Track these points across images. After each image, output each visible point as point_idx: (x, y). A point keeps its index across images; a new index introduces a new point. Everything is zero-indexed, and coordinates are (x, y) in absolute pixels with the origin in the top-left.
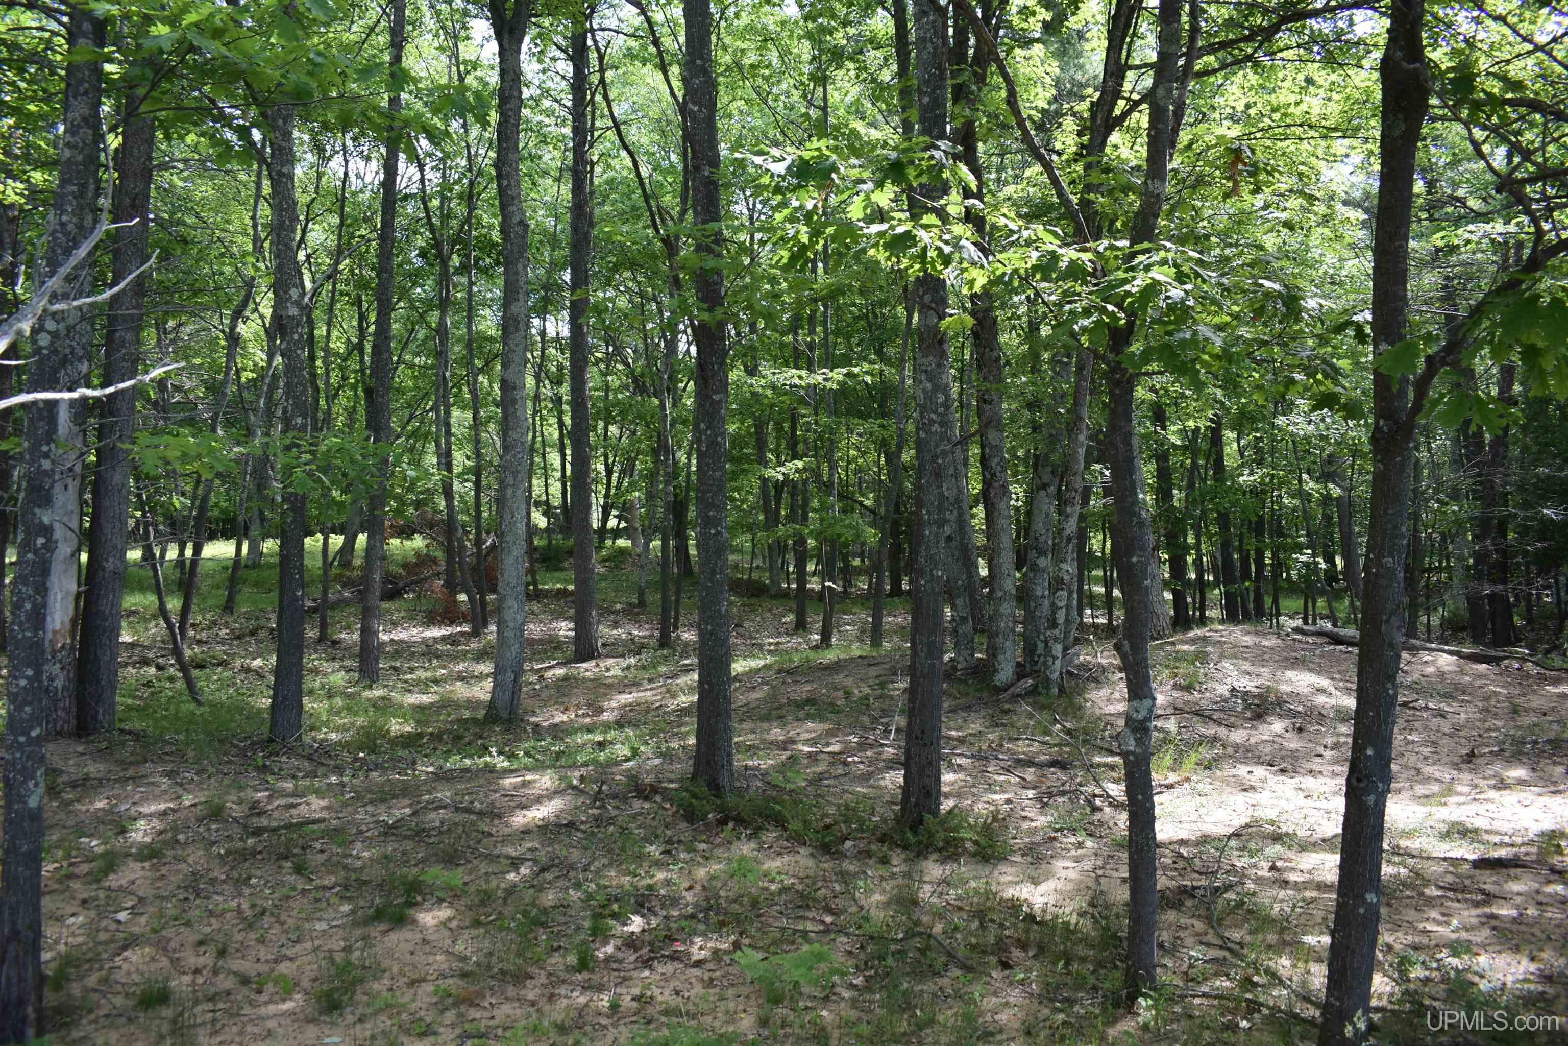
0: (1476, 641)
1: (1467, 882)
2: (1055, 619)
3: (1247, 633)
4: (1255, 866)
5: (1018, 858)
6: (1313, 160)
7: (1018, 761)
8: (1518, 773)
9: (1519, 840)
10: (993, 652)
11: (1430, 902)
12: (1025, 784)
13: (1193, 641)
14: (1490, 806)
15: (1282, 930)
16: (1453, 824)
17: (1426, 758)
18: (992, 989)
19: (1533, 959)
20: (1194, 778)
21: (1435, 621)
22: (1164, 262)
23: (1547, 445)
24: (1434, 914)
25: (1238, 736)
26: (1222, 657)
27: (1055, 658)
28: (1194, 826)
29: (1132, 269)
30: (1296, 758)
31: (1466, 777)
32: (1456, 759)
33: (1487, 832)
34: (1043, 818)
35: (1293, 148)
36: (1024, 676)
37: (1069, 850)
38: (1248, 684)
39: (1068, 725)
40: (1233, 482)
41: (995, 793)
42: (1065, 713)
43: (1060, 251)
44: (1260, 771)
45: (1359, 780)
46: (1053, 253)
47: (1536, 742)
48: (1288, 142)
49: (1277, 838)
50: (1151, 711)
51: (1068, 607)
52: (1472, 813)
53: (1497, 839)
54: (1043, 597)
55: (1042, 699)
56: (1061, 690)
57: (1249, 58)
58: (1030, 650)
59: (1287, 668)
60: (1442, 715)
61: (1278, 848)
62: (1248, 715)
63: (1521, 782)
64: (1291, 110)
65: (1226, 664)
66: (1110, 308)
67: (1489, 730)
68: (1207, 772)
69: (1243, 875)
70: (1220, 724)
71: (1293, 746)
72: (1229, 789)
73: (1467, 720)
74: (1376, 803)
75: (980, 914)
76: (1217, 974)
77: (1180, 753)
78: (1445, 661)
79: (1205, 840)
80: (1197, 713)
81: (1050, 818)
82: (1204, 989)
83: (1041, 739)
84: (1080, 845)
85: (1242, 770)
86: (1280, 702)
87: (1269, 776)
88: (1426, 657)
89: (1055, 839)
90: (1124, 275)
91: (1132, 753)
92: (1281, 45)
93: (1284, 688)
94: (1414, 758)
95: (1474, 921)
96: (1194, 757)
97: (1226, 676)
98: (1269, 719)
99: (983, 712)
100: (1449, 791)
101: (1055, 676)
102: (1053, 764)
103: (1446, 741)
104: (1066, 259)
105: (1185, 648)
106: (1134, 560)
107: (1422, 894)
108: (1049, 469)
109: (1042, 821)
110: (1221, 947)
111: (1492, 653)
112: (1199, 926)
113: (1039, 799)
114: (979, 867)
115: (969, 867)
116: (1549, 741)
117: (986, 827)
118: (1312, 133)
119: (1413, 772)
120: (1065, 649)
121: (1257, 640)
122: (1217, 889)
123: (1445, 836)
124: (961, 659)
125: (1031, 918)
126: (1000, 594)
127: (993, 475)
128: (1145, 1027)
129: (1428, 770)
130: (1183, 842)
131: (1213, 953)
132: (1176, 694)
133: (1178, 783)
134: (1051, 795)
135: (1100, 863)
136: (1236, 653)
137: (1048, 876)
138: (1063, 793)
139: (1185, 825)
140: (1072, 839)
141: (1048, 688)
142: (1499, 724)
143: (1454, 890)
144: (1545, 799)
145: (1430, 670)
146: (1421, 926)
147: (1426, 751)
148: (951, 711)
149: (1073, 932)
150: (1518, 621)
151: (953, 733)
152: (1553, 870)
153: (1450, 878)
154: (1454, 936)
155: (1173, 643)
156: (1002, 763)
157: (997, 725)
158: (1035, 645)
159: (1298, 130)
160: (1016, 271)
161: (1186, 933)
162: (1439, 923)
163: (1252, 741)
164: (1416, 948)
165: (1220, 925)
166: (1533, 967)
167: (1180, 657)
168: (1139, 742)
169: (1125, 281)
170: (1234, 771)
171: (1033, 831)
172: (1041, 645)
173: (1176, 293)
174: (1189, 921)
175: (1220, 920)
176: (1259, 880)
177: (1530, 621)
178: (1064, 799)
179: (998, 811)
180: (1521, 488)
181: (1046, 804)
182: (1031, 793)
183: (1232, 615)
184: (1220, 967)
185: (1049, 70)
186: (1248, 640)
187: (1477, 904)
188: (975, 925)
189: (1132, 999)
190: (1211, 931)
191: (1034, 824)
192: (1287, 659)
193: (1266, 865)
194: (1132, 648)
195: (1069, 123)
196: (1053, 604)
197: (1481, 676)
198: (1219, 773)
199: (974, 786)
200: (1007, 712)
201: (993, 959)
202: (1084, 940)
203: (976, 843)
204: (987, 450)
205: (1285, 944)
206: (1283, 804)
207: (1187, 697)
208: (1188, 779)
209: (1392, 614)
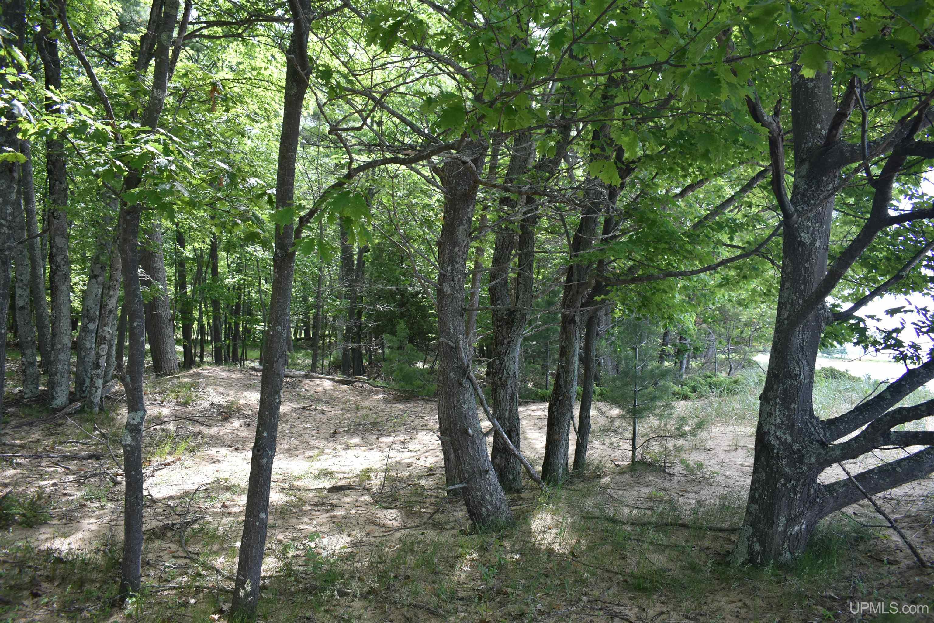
0: (344, 373)
1: (324, 500)
2: (98, 363)
3: (224, 371)
4: (213, 507)
5: (56, 522)
6: (273, 103)
7: (66, 457)
8: (356, 440)
9: (351, 475)
10: (52, 385)
11: (305, 513)
12: (68, 472)
13: (191, 376)
14: (339, 459)
15: (223, 541)
16: (322, 470)
17: (313, 436)
18: (23, 613)
19: (349, 536)
20: (183, 458)
21: (326, 362)
22: (158, 141)
23: (381, 273)
24: (306, 520)
25: (213, 431)
26: (207, 385)
27: (97, 388)
28: (179, 487)
29: (136, 141)
30: (244, 442)
31: (331, 444)
32: (327, 436)
33: (338, 473)
34: (78, 493)
35: (263, 93)
36: (75, 401)
37: (94, 512)
38: (221, 400)
39: (103, 431)
40: (222, 281)
41: (45, 480)
42: (102, 424)
43: (90, 122)
44: (223, 451)
45: (258, 451)
46: (84, 122)
47: (365, 424)
48: (260, 89)
49: (228, 489)
50: (142, 418)
51: (109, 355)
52: (331, 464)
53: (341, 476)
54: (91, 348)
55: (86, 416)
56: (101, 409)
57: (240, 35)
58: (80, 383)
59: (244, 390)
60: (323, 412)
61: (228, 494)
62: (220, 418)
63: (357, 445)
64: (262, 71)
65: (209, 389)
66: (118, 163)
67: (345, 419)
68: (192, 454)
69: (203, 512)
70: (203, 424)
71: (244, 435)
72: (204, 463)
73: (335, 415)
74: (267, 463)
75: (21, 564)
76: (180, 575)
77: (175, 443)
78: (328, 384)
79: (186, 494)
80: (190, 419)
81: (83, 493)
82: (172, 585)
83: (84, 441)
84: (102, 507)
85: (213, 451)
86: (239, 410)
87: (229, 453)
88: (318, 381)
89: (84, 506)
90: (130, 144)
91: (129, 445)
92: (259, 33)
93: (242, 402)
94: (307, 436)
95: (324, 520)
96: (183, 445)
97: (209, 396)
98: (231, 420)
99: (42, 426)
100: (322, 453)
101: (97, 400)
102: (90, 457)
103: (324, 426)
104: (94, 128)
105: (186, 380)
106: (135, 324)
107: (301, 510)
108: (100, 266)
109: (78, 495)
110: (185, 558)
111: (350, 379)
112: (173, 547)
113: (77, 481)
114: (25, 531)
115: (17, 533)
116: (371, 423)
117: (32, 504)
118: (273, 87)
119: (305, 444)
120: (106, 382)
121: (229, 374)
122: (188, 523)
123: (317, 477)
124: (27, 391)
125: (59, 560)
126: (59, 346)
127: (58, 267)
128: (130, 616)
129: (313, 442)
130: (171, 498)
131: (182, 562)
132: (177, 408)
133: (173, 462)
134: (86, 477)
135: (114, 517)
136: (216, 382)
137: (76, 531)
138: (95, 475)
139: (174, 487)
140: (98, 504)
141: (92, 408)
142: (349, 415)
143: (317, 506)
144: (366, 453)
145: (320, 389)
146: (298, 527)
147: (313, 432)
148: (17, 427)
149: (87, 564)
150: (365, 363)
151: (17, 442)
152: (365, 489)
153: (316, 499)
154: (314, 530)
155: (179, 377)
156: (53, 460)
157: (52, 434)
158: (84, 380)
159: (266, 84)
160: (56, 129)
161: (165, 552)
162: (307, 524)
163: (221, 433)
164: (293, 540)
165: (186, 544)
166: (348, 540)
167: (182, 385)
168: (134, 438)
169: (130, 148)
170: (208, 452)
171: (70, 503)
172: (88, 380)
173: (162, 160)
174: (168, 545)
175: (186, 543)
176: (214, 514)
177: (370, 363)
178: (97, 479)
179: (43, 492)
180: (369, 293)
181: (82, 483)
182: (71, 478)
183: (218, 360)
184: (184, 570)
185: (115, 8)
186: (224, 374)
187: (328, 511)
188: (17, 570)
189: (123, 600)
190: (180, 549)
191: (71, 498)
192: (245, 385)
193: (219, 505)
194: (132, 379)
195: (126, 46)
196: (98, 353)
197: (344, 391)
198: (199, 454)
199: (29, 477)
200: (60, 425)
201: (26, 593)
202: (97, 569)
203: (24, 515)
204: (54, 250)
205: (223, 549)
206: (234, 469)
207: (184, 409)
208: (179, 459)
209: (280, 357)
